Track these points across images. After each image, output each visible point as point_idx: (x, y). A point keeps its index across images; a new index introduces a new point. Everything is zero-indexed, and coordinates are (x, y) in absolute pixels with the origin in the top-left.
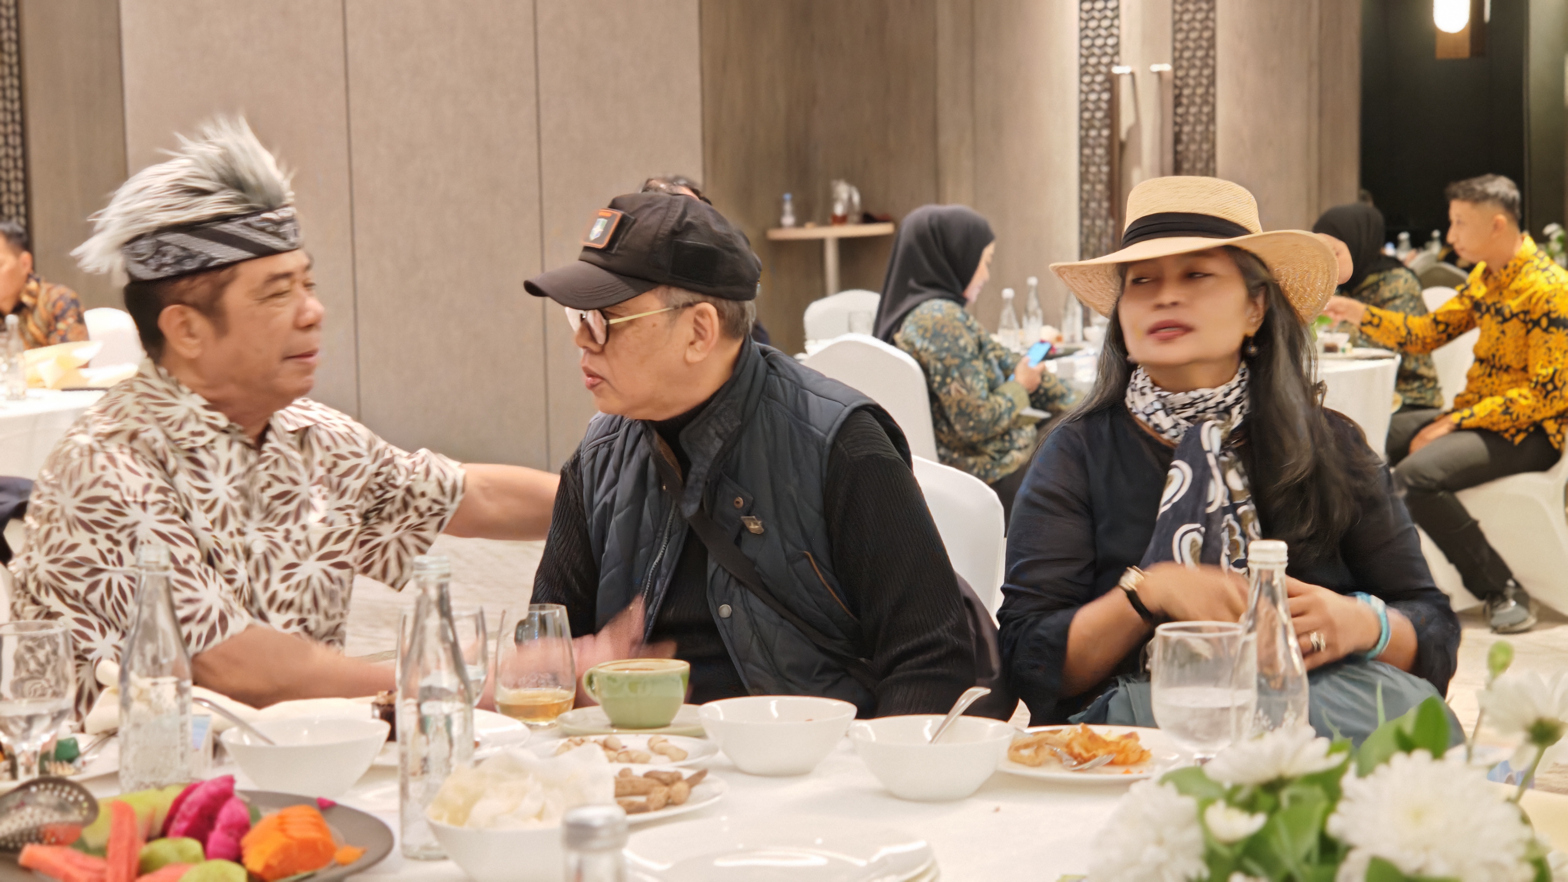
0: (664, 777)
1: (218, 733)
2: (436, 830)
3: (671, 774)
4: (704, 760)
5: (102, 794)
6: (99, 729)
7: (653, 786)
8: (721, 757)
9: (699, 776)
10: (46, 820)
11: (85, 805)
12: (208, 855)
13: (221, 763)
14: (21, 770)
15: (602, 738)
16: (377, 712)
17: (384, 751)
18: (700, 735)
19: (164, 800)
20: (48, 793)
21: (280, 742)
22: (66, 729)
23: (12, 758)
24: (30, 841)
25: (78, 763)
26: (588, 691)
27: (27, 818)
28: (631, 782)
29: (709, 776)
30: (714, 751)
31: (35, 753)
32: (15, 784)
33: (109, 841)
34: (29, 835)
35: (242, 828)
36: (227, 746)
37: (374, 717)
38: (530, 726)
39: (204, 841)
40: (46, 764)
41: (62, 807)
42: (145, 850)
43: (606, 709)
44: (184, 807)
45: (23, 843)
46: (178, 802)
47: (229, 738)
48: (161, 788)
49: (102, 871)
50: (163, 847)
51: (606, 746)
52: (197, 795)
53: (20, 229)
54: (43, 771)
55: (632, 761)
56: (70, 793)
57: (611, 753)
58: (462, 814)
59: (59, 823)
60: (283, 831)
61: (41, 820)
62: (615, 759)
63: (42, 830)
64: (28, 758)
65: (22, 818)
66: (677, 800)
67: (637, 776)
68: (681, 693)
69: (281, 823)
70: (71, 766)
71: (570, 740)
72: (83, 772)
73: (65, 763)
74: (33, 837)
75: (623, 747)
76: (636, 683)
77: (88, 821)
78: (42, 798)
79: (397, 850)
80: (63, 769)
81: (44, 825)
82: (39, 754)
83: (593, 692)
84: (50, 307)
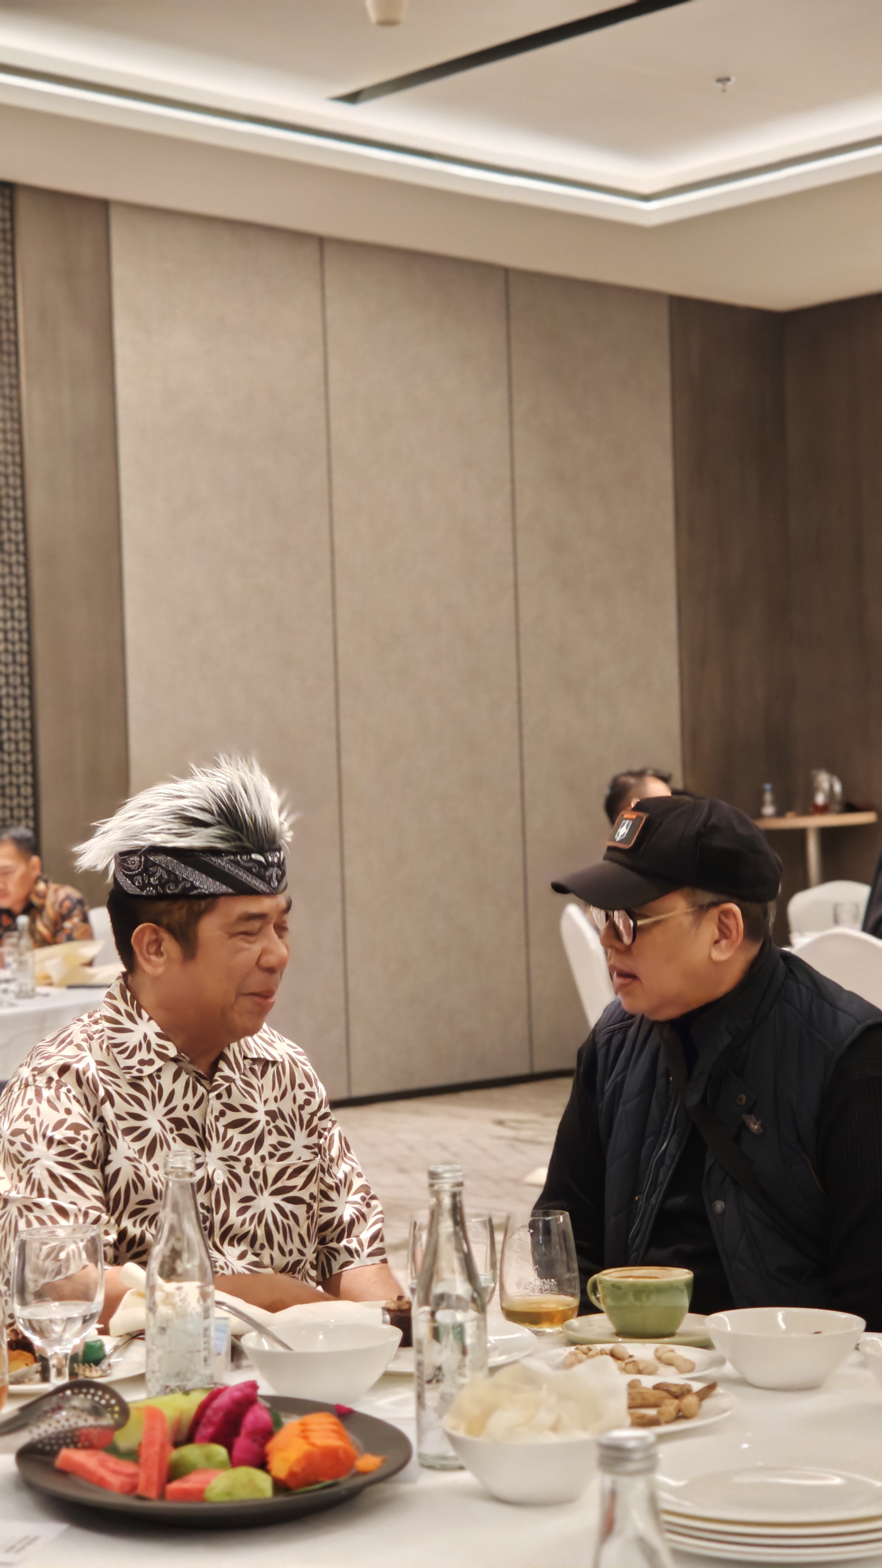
0: (673, 1389)
1: (238, 1337)
2: (454, 1441)
3: (681, 1387)
4: (713, 1372)
5: (133, 1397)
6: (122, 1332)
7: (662, 1398)
8: (728, 1369)
9: (709, 1389)
10: (81, 1423)
11: (117, 1409)
12: (234, 1462)
13: (238, 1367)
14: (53, 1372)
15: (608, 1347)
16: (388, 1317)
17: (397, 1357)
18: (706, 1345)
19: (189, 1404)
20: (82, 1396)
21: (297, 1348)
22: (92, 1332)
23: (43, 1361)
24: (67, 1446)
25: (104, 1365)
26: (593, 1299)
27: (63, 1422)
28: (641, 1393)
29: (719, 1390)
30: (721, 1362)
31: (66, 1355)
32: (48, 1387)
33: (140, 1445)
34: (66, 1437)
35: (266, 1434)
36: (246, 1351)
37: (384, 1322)
38: (537, 1333)
39: (230, 1448)
40: (75, 1365)
41: (96, 1411)
42: (175, 1454)
43: (611, 1317)
44: (209, 1412)
45: (60, 1447)
46: (204, 1407)
47: (250, 1341)
48: (186, 1392)
49: (134, 1476)
50: (192, 1452)
51: (613, 1355)
52: (222, 1401)
53: (29, 834)
54: (73, 1374)
55: (639, 1372)
56: (101, 1398)
57: (620, 1362)
58: (479, 1424)
59: (91, 1426)
60: (305, 1438)
61: (76, 1423)
62: (624, 1370)
63: (77, 1433)
64: (59, 1361)
65: (58, 1421)
66: (687, 1413)
67: (645, 1388)
68: (685, 1301)
69: (303, 1431)
70: (98, 1368)
71: (577, 1349)
72: (109, 1375)
73: (92, 1364)
74: (68, 1440)
75: (631, 1356)
76: (640, 1291)
77: (120, 1425)
78: (76, 1402)
79: (414, 1458)
80: (91, 1371)
81: (78, 1429)
82: (69, 1356)
83: (598, 1299)
84: (57, 907)
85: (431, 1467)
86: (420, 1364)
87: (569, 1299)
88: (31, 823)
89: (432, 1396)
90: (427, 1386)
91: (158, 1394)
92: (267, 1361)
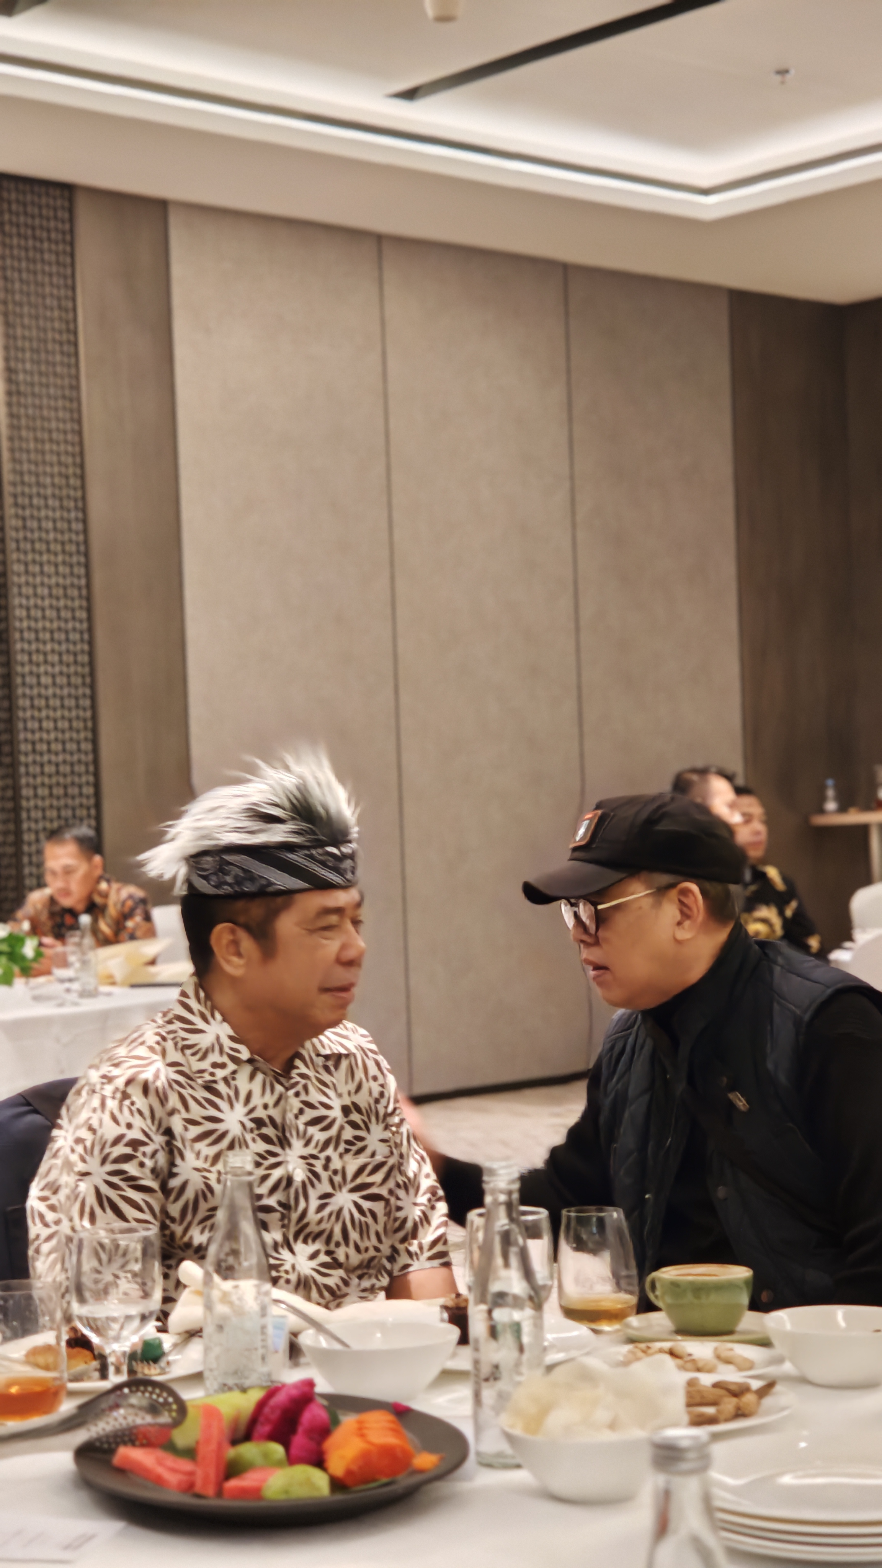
0: (732, 1387)
1: (295, 1334)
2: (510, 1438)
3: (739, 1385)
4: (772, 1371)
5: (190, 1395)
6: (182, 1329)
7: (721, 1396)
8: (787, 1367)
9: (768, 1388)
10: (139, 1421)
11: (174, 1407)
12: (292, 1460)
13: (296, 1364)
14: (111, 1369)
15: (667, 1345)
16: (446, 1316)
17: (454, 1355)
18: (765, 1343)
19: (246, 1402)
20: (139, 1394)
21: (355, 1346)
22: (150, 1330)
23: (102, 1358)
24: (125, 1443)
25: (163, 1363)
26: (652, 1297)
27: (121, 1420)
28: (699, 1392)
29: (778, 1388)
30: (780, 1360)
31: (124, 1353)
32: (106, 1385)
33: (197, 1443)
34: (124, 1435)
35: (323, 1432)
36: (304, 1349)
37: (442, 1320)
38: (595, 1331)
39: (287, 1445)
40: (134, 1363)
41: (154, 1409)
42: (232, 1452)
43: (671, 1315)
44: (267, 1410)
45: (118, 1444)
46: (261, 1405)
47: (307, 1339)
48: (244, 1390)
49: (191, 1474)
50: (249, 1451)
51: (672, 1353)
52: (280, 1398)
53: (91, 833)
54: (131, 1372)
55: (699, 1370)
56: (159, 1396)
57: (679, 1361)
58: (536, 1422)
59: (150, 1425)
60: (362, 1436)
61: (134, 1421)
62: (682, 1368)
63: (135, 1431)
64: (118, 1359)
65: (116, 1419)
66: (747, 1412)
67: (705, 1386)
68: (745, 1300)
69: (360, 1429)
70: (156, 1366)
71: (636, 1347)
72: (168, 1372)
73: (151, 1363)
74: (126, 1439)
75: (690, 1355)
76: (699, 1289)
77: (177, 1423)
78: (134, 1400)
79: (472, 1457)
80: (149, 1369)
81: (136, 1427)
82: (127, 1355)
83: (656, 1297)
84: (119, 906)
85: (489, 1466)
86: (476, 1363)
87: (628, 1297)
88: (93, 823)
89: (488, 1394)
90: (484, 1384)
91: (216, 1391)
92: (325, 1358)
